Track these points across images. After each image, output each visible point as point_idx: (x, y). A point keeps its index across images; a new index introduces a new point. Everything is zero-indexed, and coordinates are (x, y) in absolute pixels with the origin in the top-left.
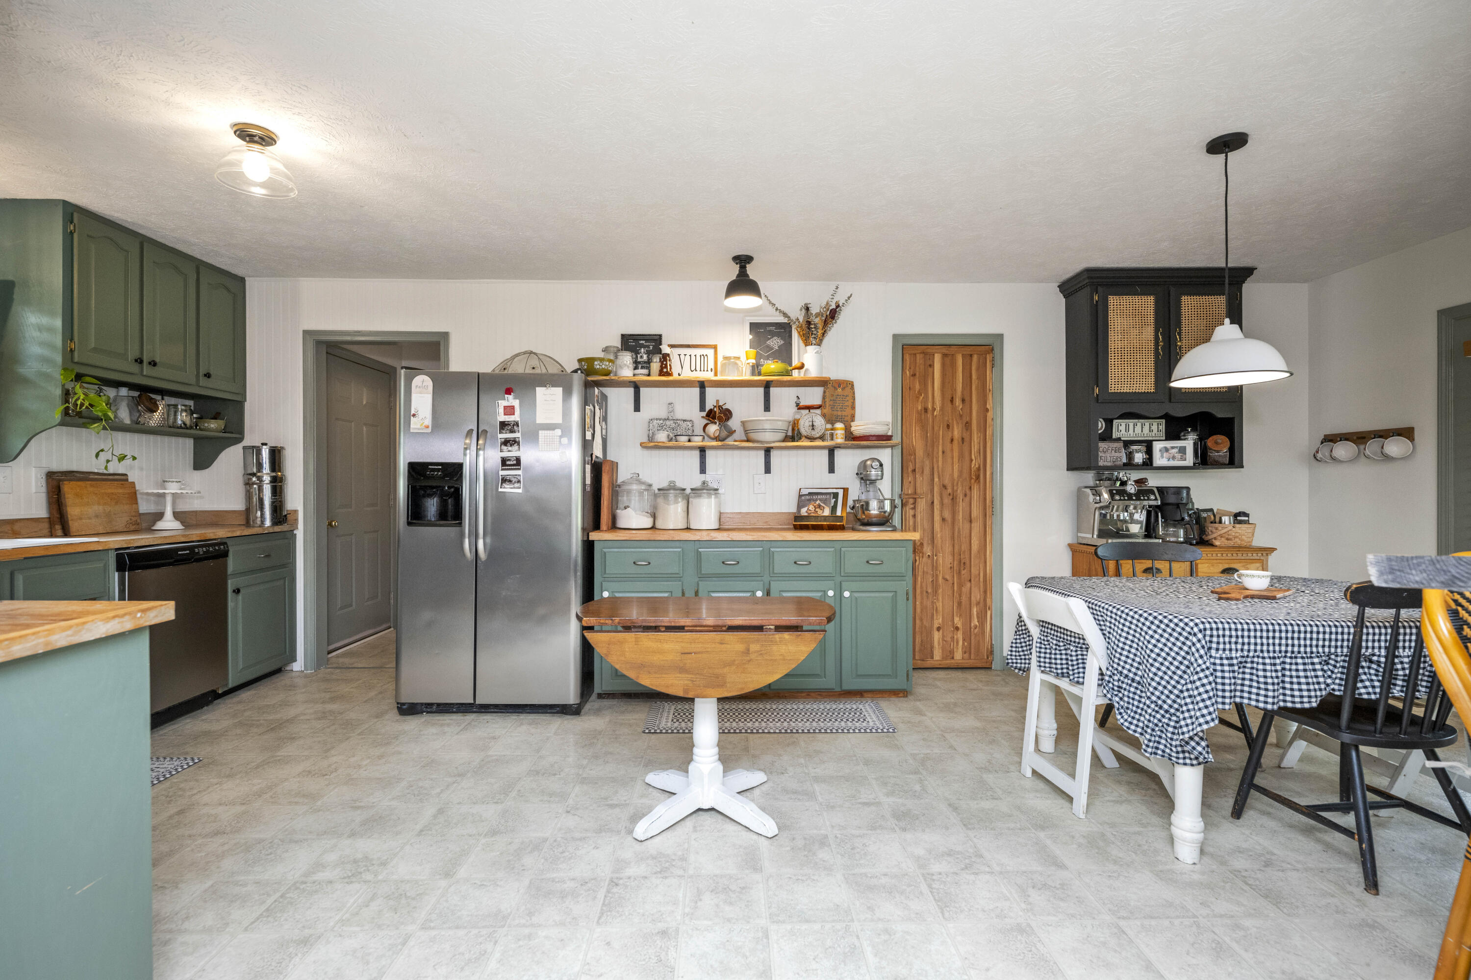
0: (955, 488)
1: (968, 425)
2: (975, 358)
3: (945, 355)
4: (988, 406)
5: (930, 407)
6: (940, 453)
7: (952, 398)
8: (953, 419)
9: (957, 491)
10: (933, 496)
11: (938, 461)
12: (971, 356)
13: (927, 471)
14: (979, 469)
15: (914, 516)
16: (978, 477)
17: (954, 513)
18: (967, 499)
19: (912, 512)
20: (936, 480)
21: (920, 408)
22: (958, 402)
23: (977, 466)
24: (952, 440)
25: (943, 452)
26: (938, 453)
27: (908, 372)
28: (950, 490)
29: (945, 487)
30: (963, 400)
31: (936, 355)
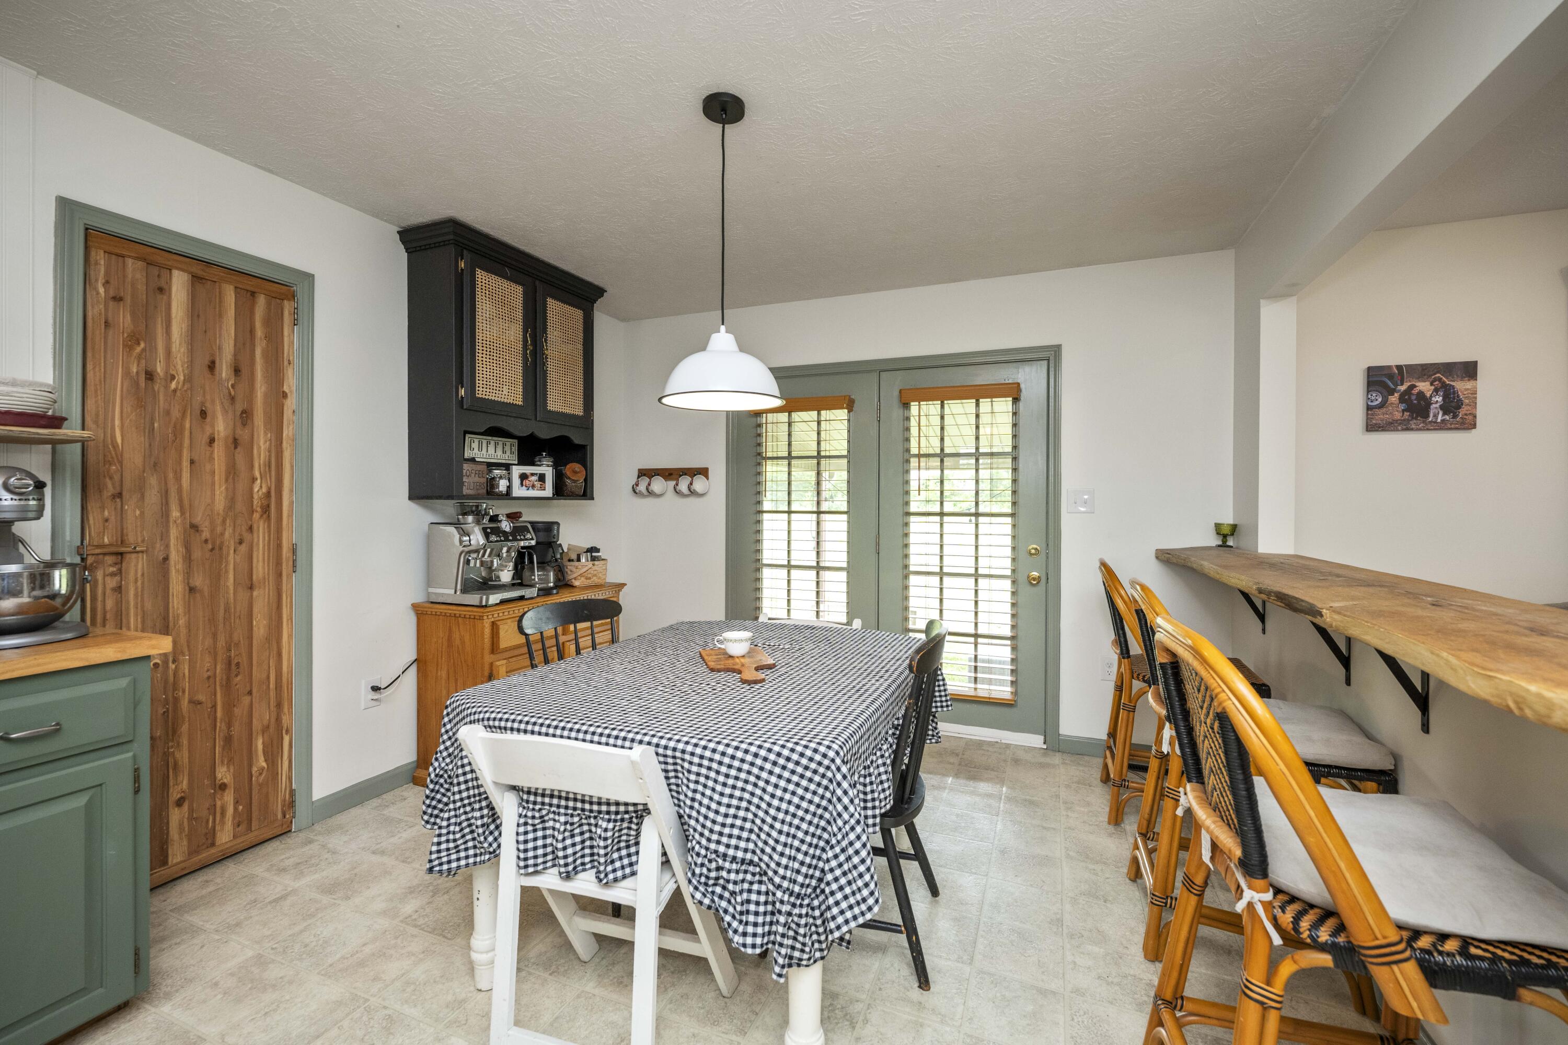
0: (219, 529)
1: (246, 416)
2: (261, 300)
3: (196, 279)
4: (286, 389)
5: (160, 369)
6: (186, 464)
7: (213, 362)
8: (213, 402)
9: (222, 534)
10: (167, 546)
11: (178, 478)
12: (253, 294)
13: (152, 497)
14: (268, 495)
15: (119, 589)
16: (266, 509)
17: (216, 578)
18: (243, 548)
19: (112, 583)
20: (175, 513)
21: (134, 370)
22: (224, 371)
23: (264, 490)
24: (212, 441)
25: (192, 462)
26: (179, 462)
27: (102, 290)
28: (206, 534)
29: (195, 527)
30: (237, 371)
31: (176, 273)
